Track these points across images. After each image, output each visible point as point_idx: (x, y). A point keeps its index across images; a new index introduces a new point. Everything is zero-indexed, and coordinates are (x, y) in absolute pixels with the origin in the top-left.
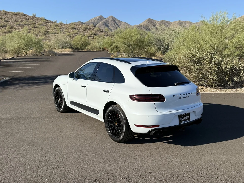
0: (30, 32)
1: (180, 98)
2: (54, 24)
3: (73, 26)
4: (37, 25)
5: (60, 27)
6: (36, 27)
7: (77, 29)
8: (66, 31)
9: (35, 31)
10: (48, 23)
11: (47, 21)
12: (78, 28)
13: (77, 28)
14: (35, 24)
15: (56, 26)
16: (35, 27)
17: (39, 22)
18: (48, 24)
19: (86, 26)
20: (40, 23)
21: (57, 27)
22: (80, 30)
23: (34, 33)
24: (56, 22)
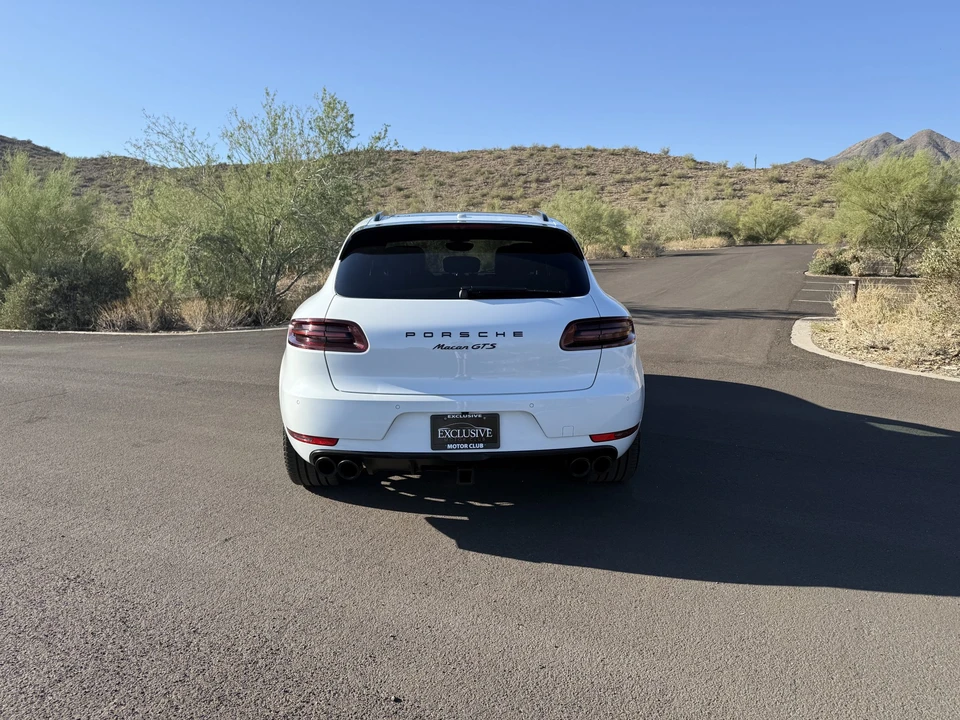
0: (646, 199)
1: (440, 346)
2: (717, 172)
3: (775, 173)
4: (667, 180)
5: (733, 180)
6: (666, 185)
7: (788, 182)
8: (751, 191)
9: (659, 195)
10: (701, 169)
11: (698, 166)
12: (792, 179)
13: (786, 179)
14: (665, 175)
15: (722, 176)
16: (661, 185)
17: (677, 168)
18: (700, 173)
19: (819, 171)
20: (679, 171)
21: (724, 180)
22: (796, 183)
23: (658, 200)
24: (725, 166)
